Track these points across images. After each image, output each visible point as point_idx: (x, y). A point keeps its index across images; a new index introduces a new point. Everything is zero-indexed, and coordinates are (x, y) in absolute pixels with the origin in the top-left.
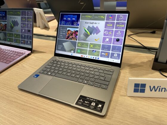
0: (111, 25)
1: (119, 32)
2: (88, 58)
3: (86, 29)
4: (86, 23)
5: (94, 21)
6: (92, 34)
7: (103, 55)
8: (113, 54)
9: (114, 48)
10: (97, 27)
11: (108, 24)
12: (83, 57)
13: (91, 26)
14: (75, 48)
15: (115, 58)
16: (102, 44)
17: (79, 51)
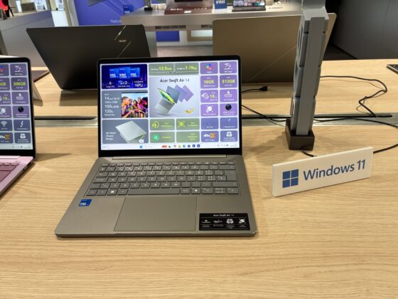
0: (212, 82)
1: (228, 92)
2: (177, 148)
3: (164, 93)
4: (161, 81)
5: (179, 77)
6: (179, 101)
7: (207, 138)
8: (224, 134)
9: (225, 123)
10: (185, 87)
11: (206, 80)
12: (168, 148)
13: (173, 85)
14: (145, 133)
15: (229, 140)
16: (200, 118)
17: (156, 138)
